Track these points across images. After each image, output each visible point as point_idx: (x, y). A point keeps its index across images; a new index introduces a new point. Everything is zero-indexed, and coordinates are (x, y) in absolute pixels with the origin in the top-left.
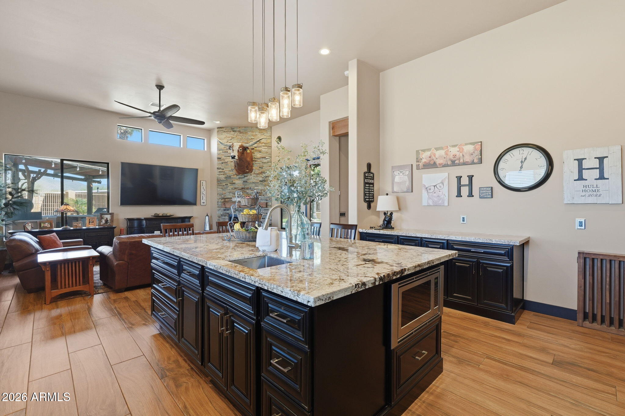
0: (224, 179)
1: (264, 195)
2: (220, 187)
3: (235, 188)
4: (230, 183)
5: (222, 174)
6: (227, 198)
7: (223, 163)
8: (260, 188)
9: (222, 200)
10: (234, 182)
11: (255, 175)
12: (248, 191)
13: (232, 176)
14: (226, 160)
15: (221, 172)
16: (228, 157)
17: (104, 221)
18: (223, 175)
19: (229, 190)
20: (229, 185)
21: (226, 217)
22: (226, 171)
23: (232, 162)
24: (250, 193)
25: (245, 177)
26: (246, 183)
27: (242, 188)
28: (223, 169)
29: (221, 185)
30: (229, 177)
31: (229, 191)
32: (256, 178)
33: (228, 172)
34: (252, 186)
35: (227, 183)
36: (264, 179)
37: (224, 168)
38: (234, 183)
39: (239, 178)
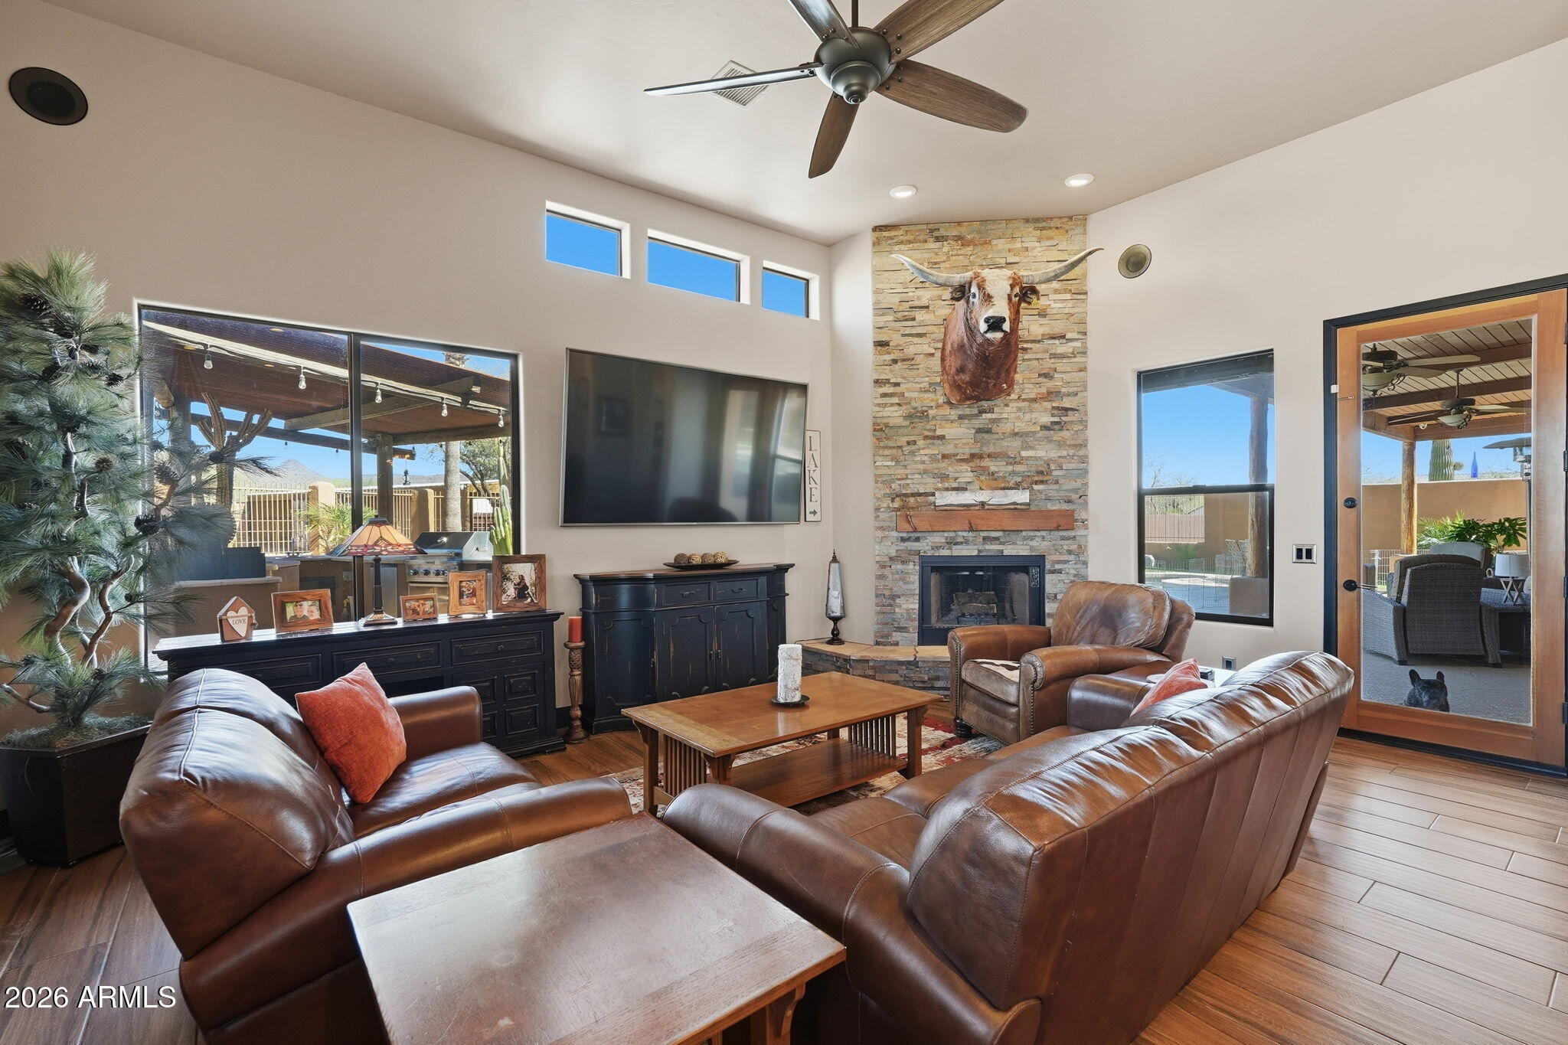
0: (900, 421)
1: (1057, 482)
2: (887, 452)
3: (944, 457)
4: (926, 438)
5: (892, 405)
6: (913, 495)
7: (895, 361)
8: (1041, 453)
9: (893, 500)
10: (939, 432)
11: (1021, 404)
12: (993, 466)
13: (930, 412)
14: (910, 351)
15: (891, 395)
16: (916, 340)
17: (511, 591)
18: (896, 408)
19: (923, 462)
20: (921, 443)
21: (911, 566)
22: (908, 390)
23: (932, 355)
24: (1001, 474)
25: (981, 412)
26: (986, 436)
27: (973, 456)
28: (897, 384)
29: (891, 444)
30: (918, 416)
31: (921, 467)
32: (1028, 416)
33: (915, 395)
34: (1012, 446)
35: (912, 438)
36: (1056, 419)
37: (899, 380)
38: (942, 437)
39: (961, 417)
